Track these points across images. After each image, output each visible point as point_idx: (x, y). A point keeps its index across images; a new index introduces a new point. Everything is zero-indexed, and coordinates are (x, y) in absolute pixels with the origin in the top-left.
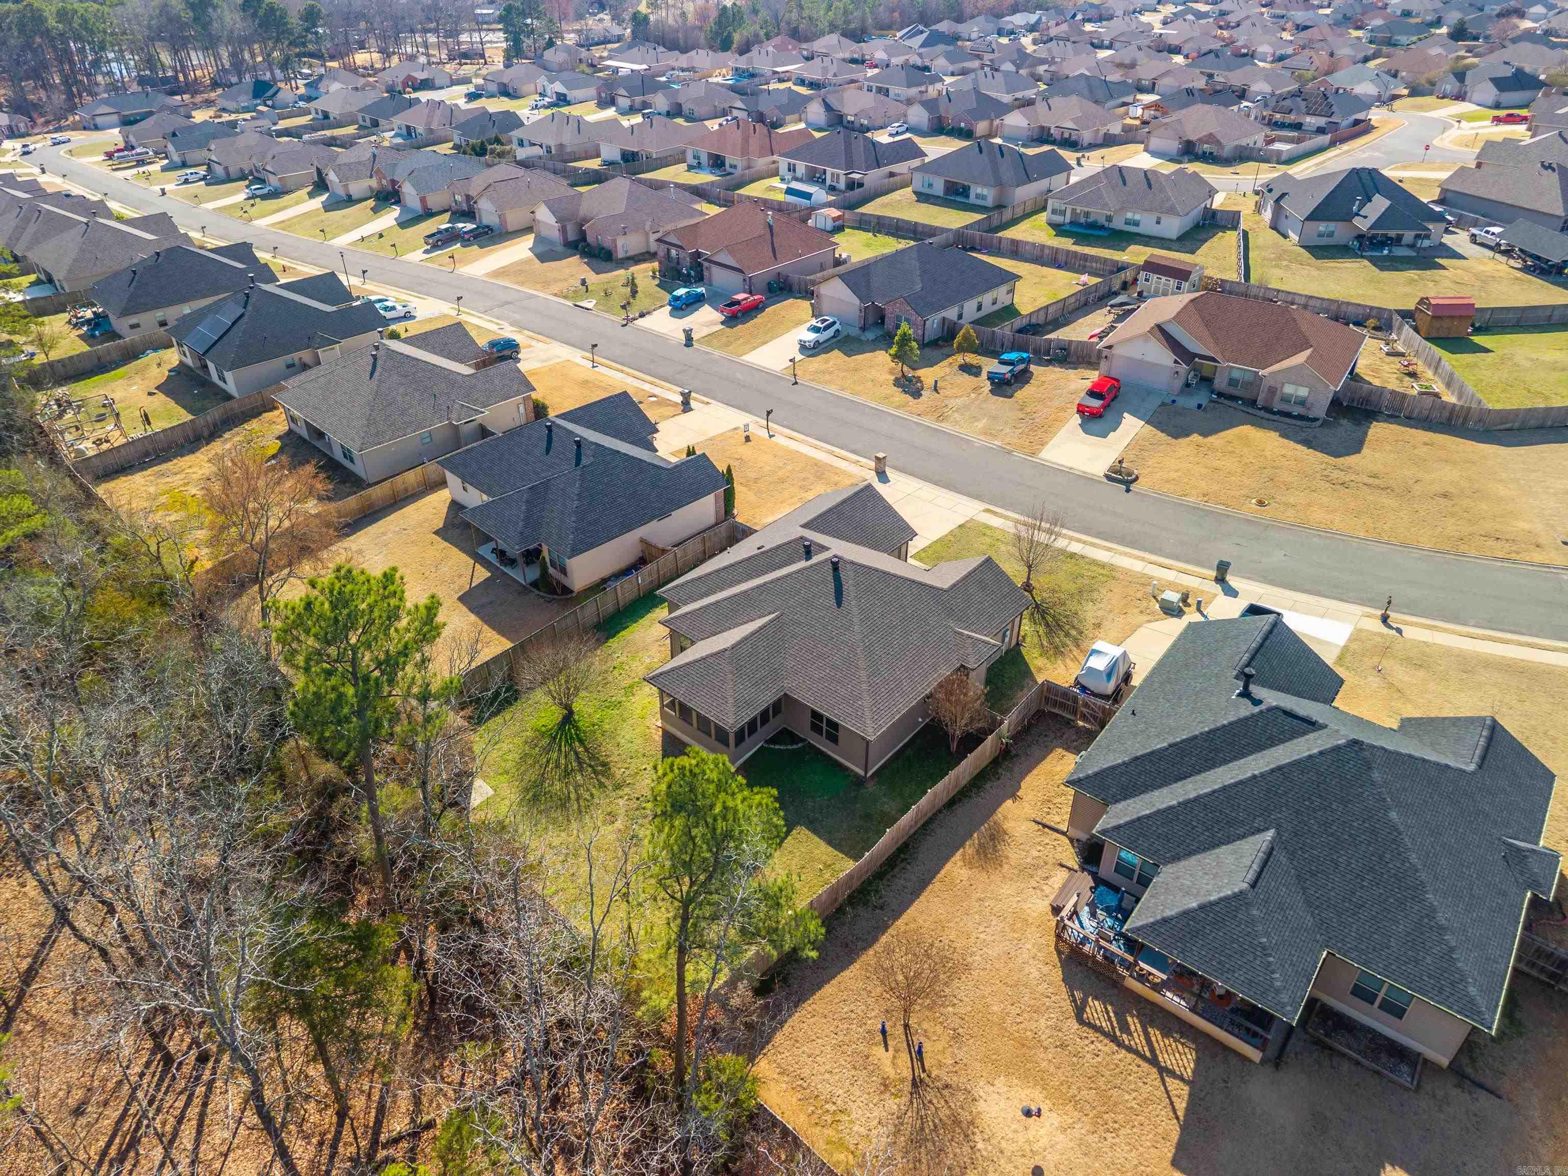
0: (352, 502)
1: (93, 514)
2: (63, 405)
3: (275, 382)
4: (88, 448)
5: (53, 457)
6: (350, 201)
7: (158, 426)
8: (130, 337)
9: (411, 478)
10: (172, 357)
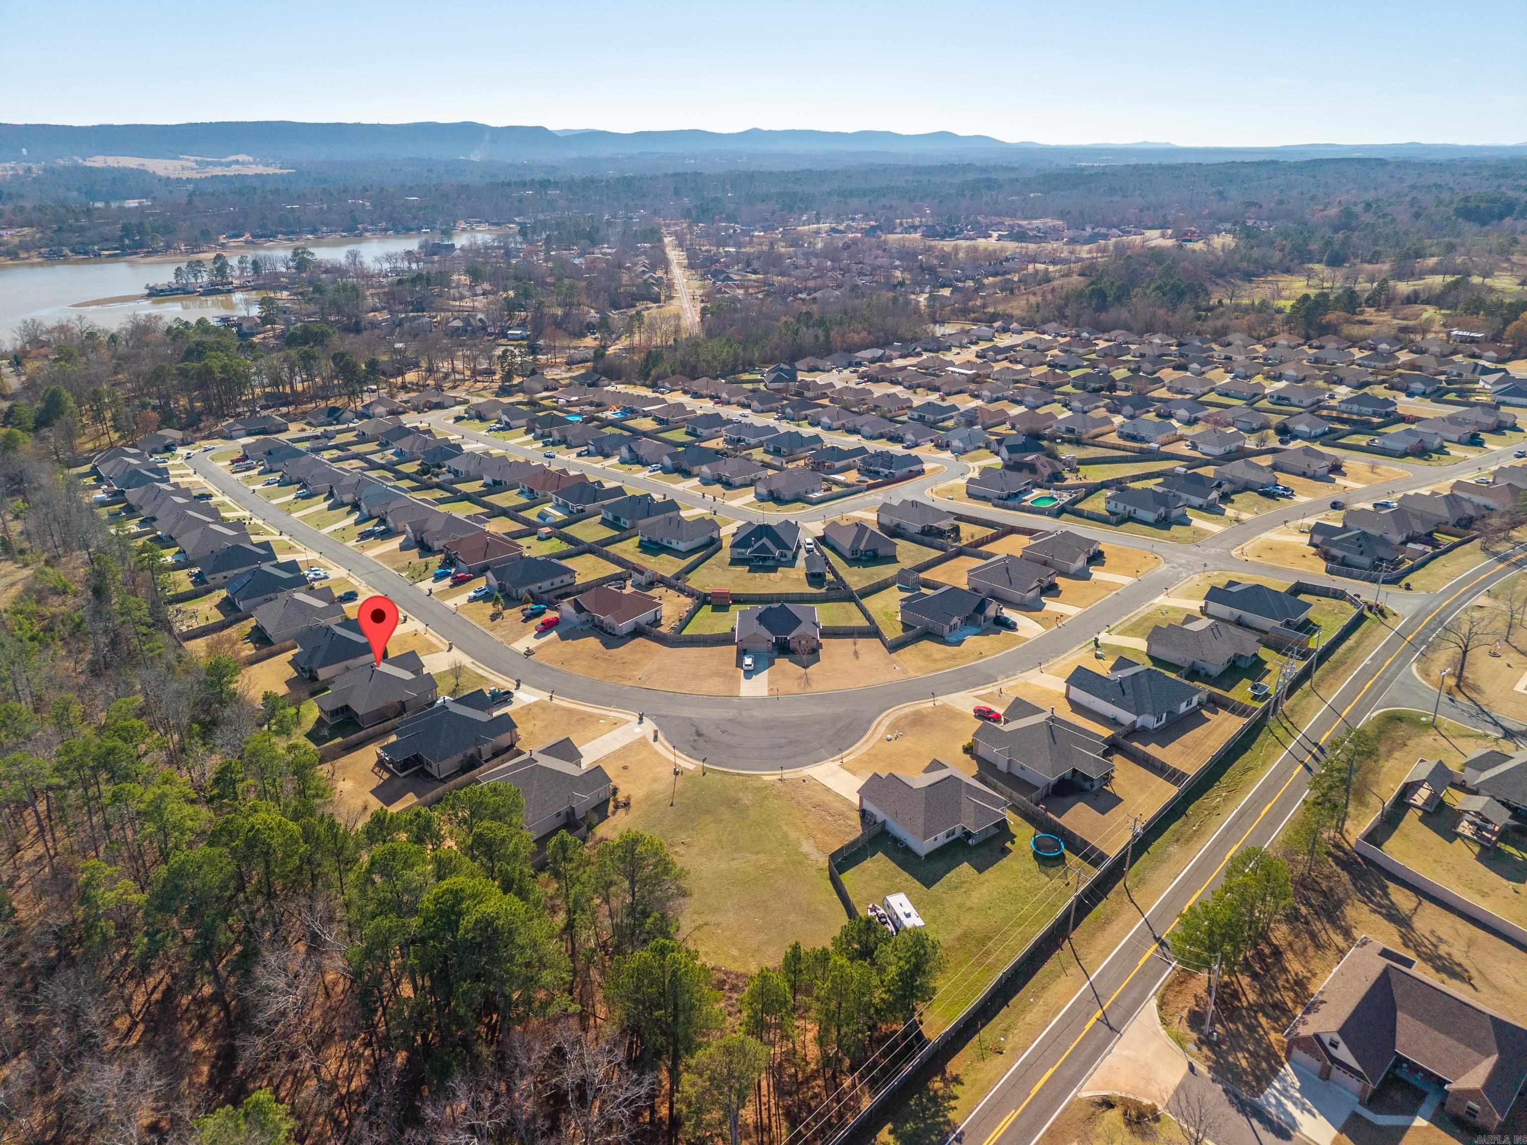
0: (265, 651)
1: (180, 651)
2: (179, 611)
3: (254, 607)
4: (184, 629)
5: (170, 631)
6: (343, 505)
7: (211, 621)
8: (212, 583)
9: (288, 643)
10: (224, 593)
